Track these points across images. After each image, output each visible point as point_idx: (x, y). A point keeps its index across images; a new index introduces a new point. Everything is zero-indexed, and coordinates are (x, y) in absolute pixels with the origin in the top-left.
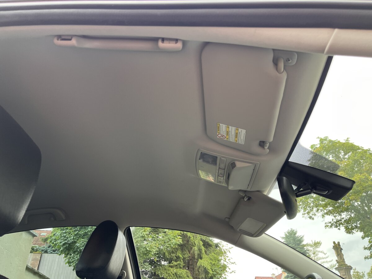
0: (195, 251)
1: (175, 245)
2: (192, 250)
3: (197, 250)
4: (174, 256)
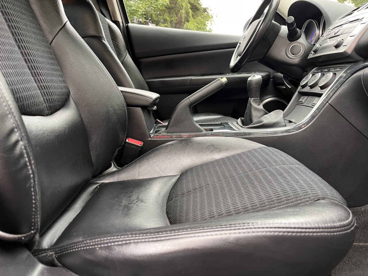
0: (182, 14)
1: (162, 5)
2: (180, 13)
3: (184, 12)
4: (161, 18)
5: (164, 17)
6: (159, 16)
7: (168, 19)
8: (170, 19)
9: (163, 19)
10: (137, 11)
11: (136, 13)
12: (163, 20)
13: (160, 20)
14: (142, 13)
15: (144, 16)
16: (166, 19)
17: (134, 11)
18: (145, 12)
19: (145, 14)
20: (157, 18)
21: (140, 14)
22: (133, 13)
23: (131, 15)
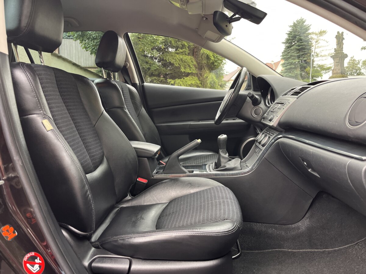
4: (180, 44)
5: (182, 43)
6: (178, 42)
7: (186, 44)
8: (188, 45)
9: (181, 44)
10: (157, 40)
11: (157, 42)
12: (181, 46)
13: (178, 46)
14: (161, 41)
15: (164, 44)
16: (184, 44)
17: (155, 40)
18: (164, 40)
19: (164, 42)
20: (176, 44)
21: (160, 42)
22: (153, 42)
23: (151, 44)
